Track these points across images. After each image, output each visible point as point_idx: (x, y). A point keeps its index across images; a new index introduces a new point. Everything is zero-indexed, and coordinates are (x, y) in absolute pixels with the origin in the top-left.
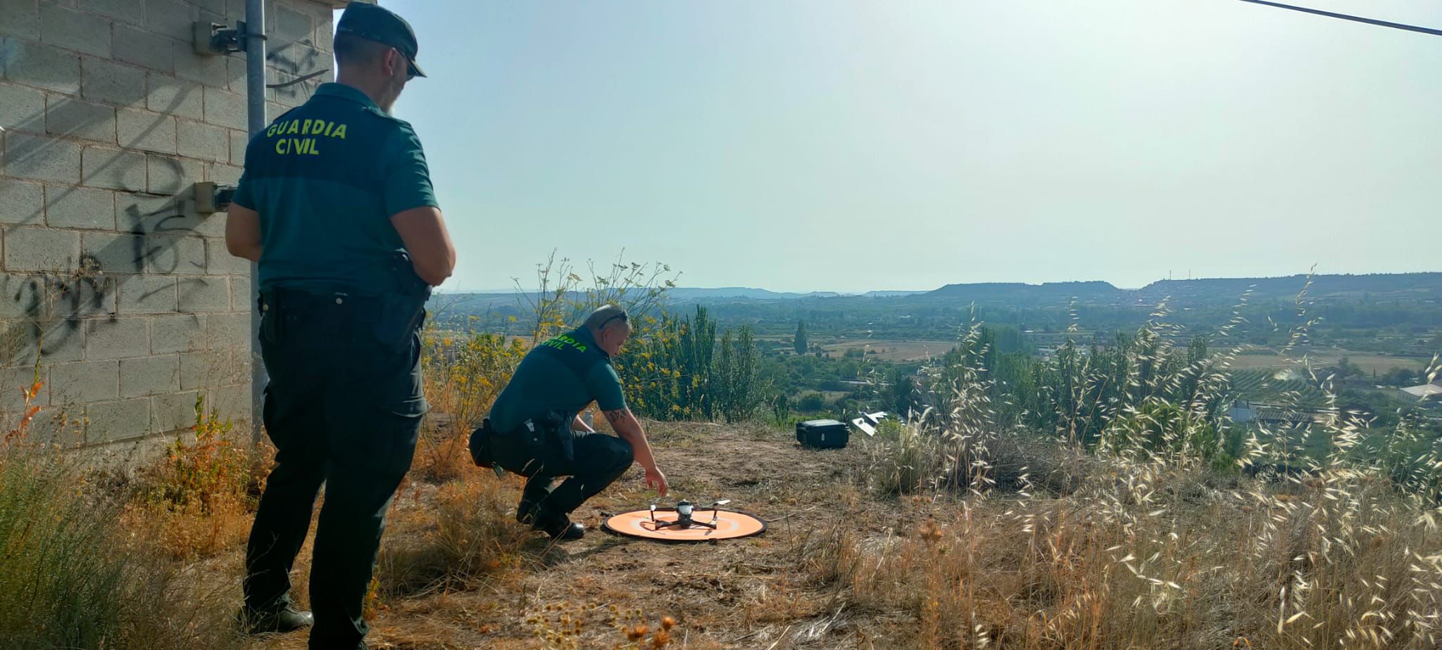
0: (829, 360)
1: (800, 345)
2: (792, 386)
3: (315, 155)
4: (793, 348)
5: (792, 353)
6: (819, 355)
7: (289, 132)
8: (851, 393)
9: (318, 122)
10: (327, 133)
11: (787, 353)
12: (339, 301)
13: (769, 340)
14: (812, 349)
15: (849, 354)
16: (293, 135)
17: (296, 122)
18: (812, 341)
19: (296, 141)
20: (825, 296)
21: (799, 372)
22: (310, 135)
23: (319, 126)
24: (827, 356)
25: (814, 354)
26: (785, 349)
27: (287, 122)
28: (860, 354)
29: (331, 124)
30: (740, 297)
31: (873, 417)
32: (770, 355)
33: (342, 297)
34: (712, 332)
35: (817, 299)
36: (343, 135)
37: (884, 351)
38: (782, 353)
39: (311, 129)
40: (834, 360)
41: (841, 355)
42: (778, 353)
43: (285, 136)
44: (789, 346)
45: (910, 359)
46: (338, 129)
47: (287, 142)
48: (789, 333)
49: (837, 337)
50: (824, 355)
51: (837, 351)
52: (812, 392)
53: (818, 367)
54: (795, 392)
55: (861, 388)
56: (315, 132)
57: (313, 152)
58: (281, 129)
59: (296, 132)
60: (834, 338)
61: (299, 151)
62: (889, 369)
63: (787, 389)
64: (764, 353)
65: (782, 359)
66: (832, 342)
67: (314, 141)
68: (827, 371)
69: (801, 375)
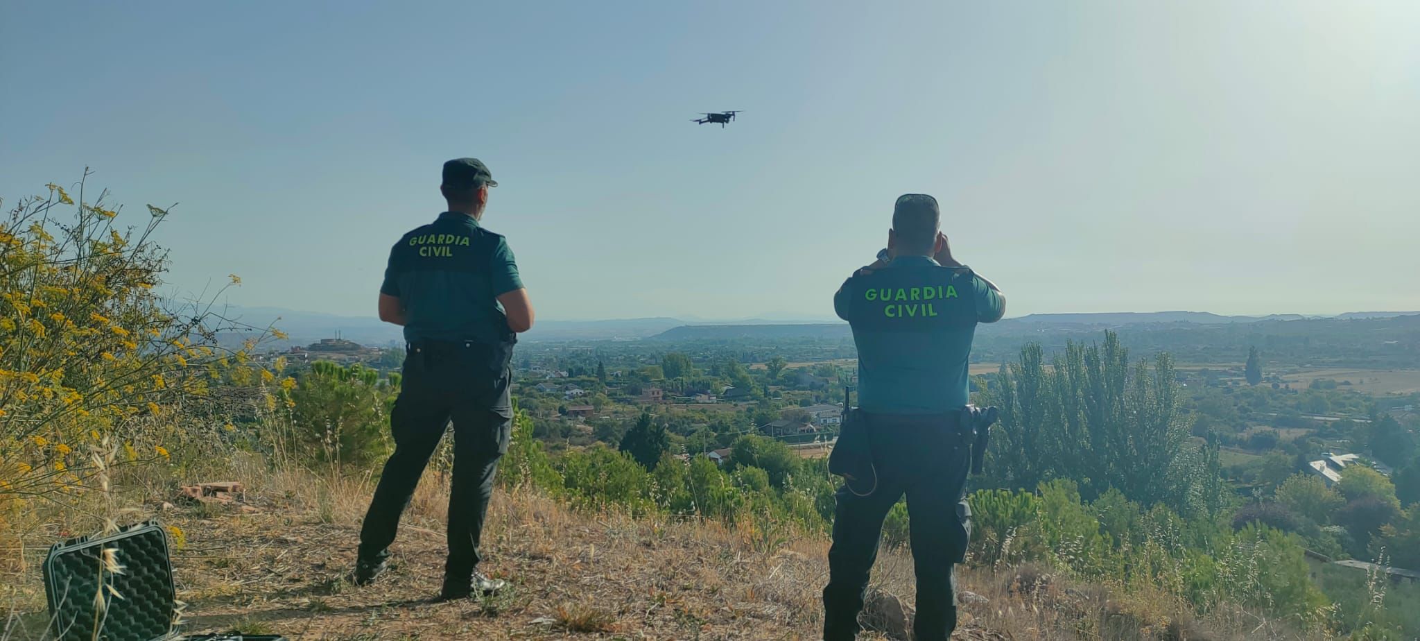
0: (1290, 392)
1: (1253, 374)
2: (1240, 421)
3: (450, 257)
4: (1244, 378)
5: (1242, 384)
6: (1276, 386)
7: (428, 243)
8: (1316, 431)
9: (449, 236)
10: (457, 243)
11: (1236, 383)
12: (468, 345)
13: (1214, 369)
14: (1268, 380)
15: (1316, 385)
16: (431, 244)
17: (433, 236)
18: (1267, 371)
19: (435, 248)
20: (1286, 320)
21: (1249, 404)
22: (444, 244)
23: (450, 239)
24: (1287, 387)
25: (1270, 385)
26: (1234, 378)
27: (425, 236)
28: (1331, 385)
29: (459, 237)
30: (1181, 322)
31: (1338, 459)
32: (1215, 385)
33: (469, 343)
34: (1124, 359)
35: (1275, 323)
36: (467, 244)
37: (1361, 382)
38: (1230, 383)
39: (445, 240)
40: (1296, 392)
41: (1305, 386)
42: (1225, 383)
43: (425, 244)
44: (1239, 376)
45: (1399, 392)
46: (464, 240)
47: (428, 248)
48: (1239, 361)
49: (1301, 365)
50: (1282, 386)
51: (1301, 381)
52: (1268, 428)
53: (1275, 399)
54: (1243, 427)
55: (1329, 425)
56: (447, 242)
57: (449, 255)
58: (422, 240)
59: (434, 242)
60: (1297, 367)
61: (437, 254)
62: (1368, 403)
63: (1233, 424)
64: (1207, 383)
65: (1229, 390)
66: (1294, 372)
67: (448, 248)
68: (1286, 405)
69: (1251, 408)
